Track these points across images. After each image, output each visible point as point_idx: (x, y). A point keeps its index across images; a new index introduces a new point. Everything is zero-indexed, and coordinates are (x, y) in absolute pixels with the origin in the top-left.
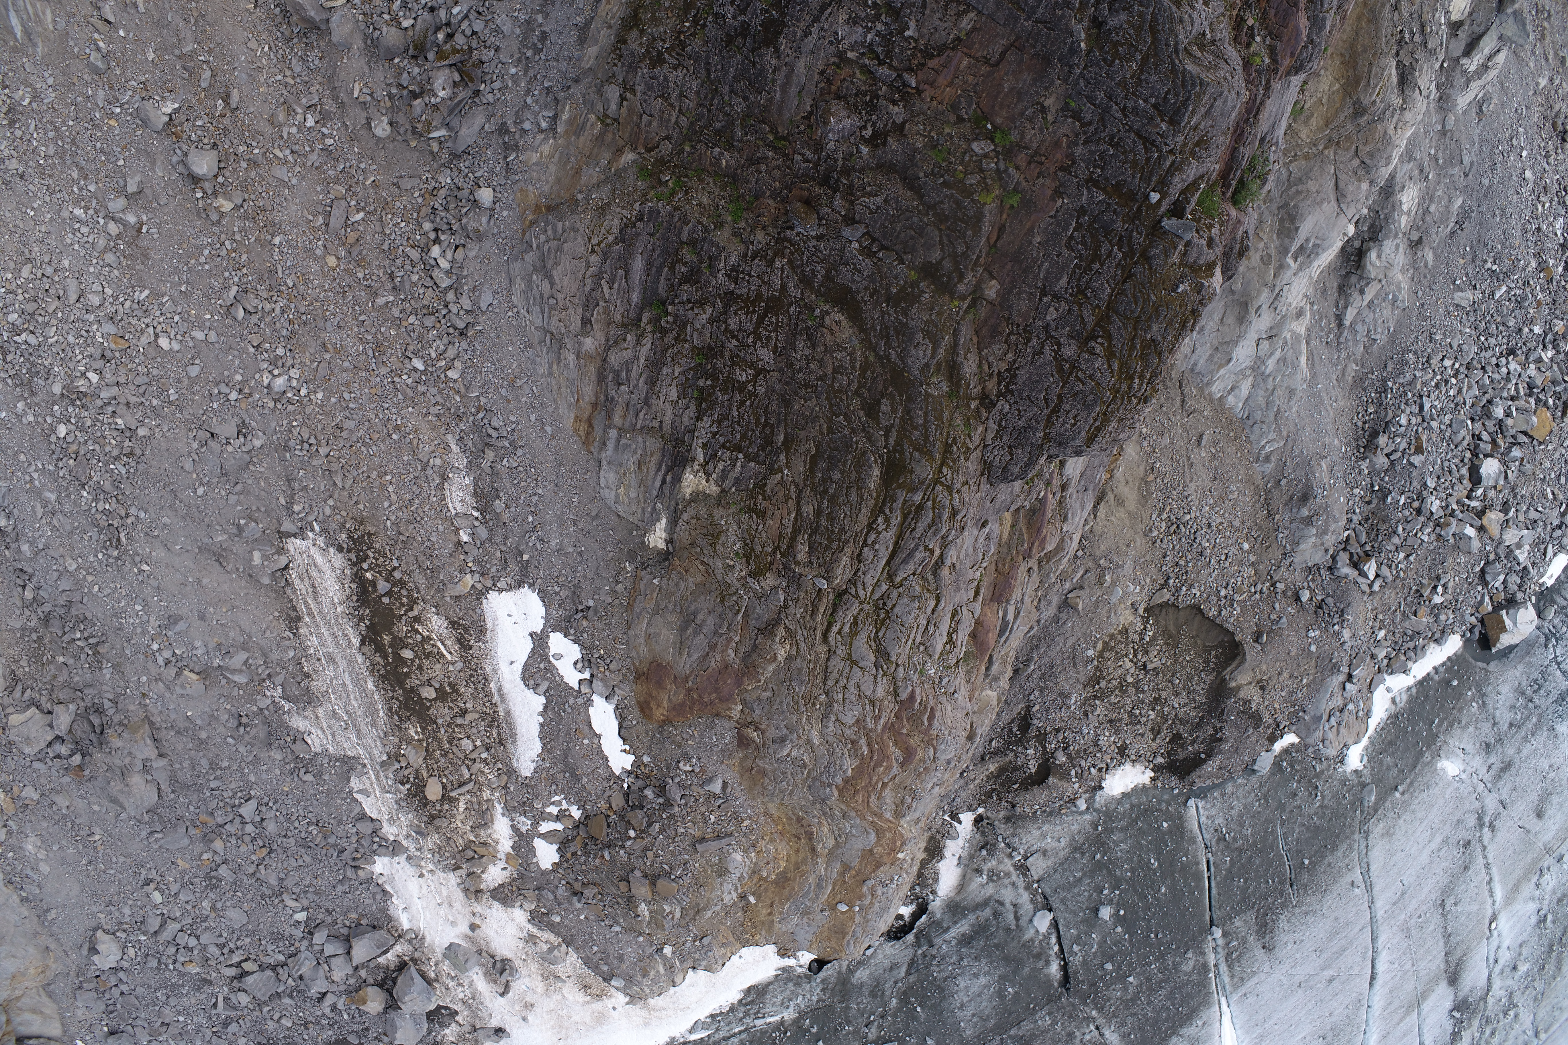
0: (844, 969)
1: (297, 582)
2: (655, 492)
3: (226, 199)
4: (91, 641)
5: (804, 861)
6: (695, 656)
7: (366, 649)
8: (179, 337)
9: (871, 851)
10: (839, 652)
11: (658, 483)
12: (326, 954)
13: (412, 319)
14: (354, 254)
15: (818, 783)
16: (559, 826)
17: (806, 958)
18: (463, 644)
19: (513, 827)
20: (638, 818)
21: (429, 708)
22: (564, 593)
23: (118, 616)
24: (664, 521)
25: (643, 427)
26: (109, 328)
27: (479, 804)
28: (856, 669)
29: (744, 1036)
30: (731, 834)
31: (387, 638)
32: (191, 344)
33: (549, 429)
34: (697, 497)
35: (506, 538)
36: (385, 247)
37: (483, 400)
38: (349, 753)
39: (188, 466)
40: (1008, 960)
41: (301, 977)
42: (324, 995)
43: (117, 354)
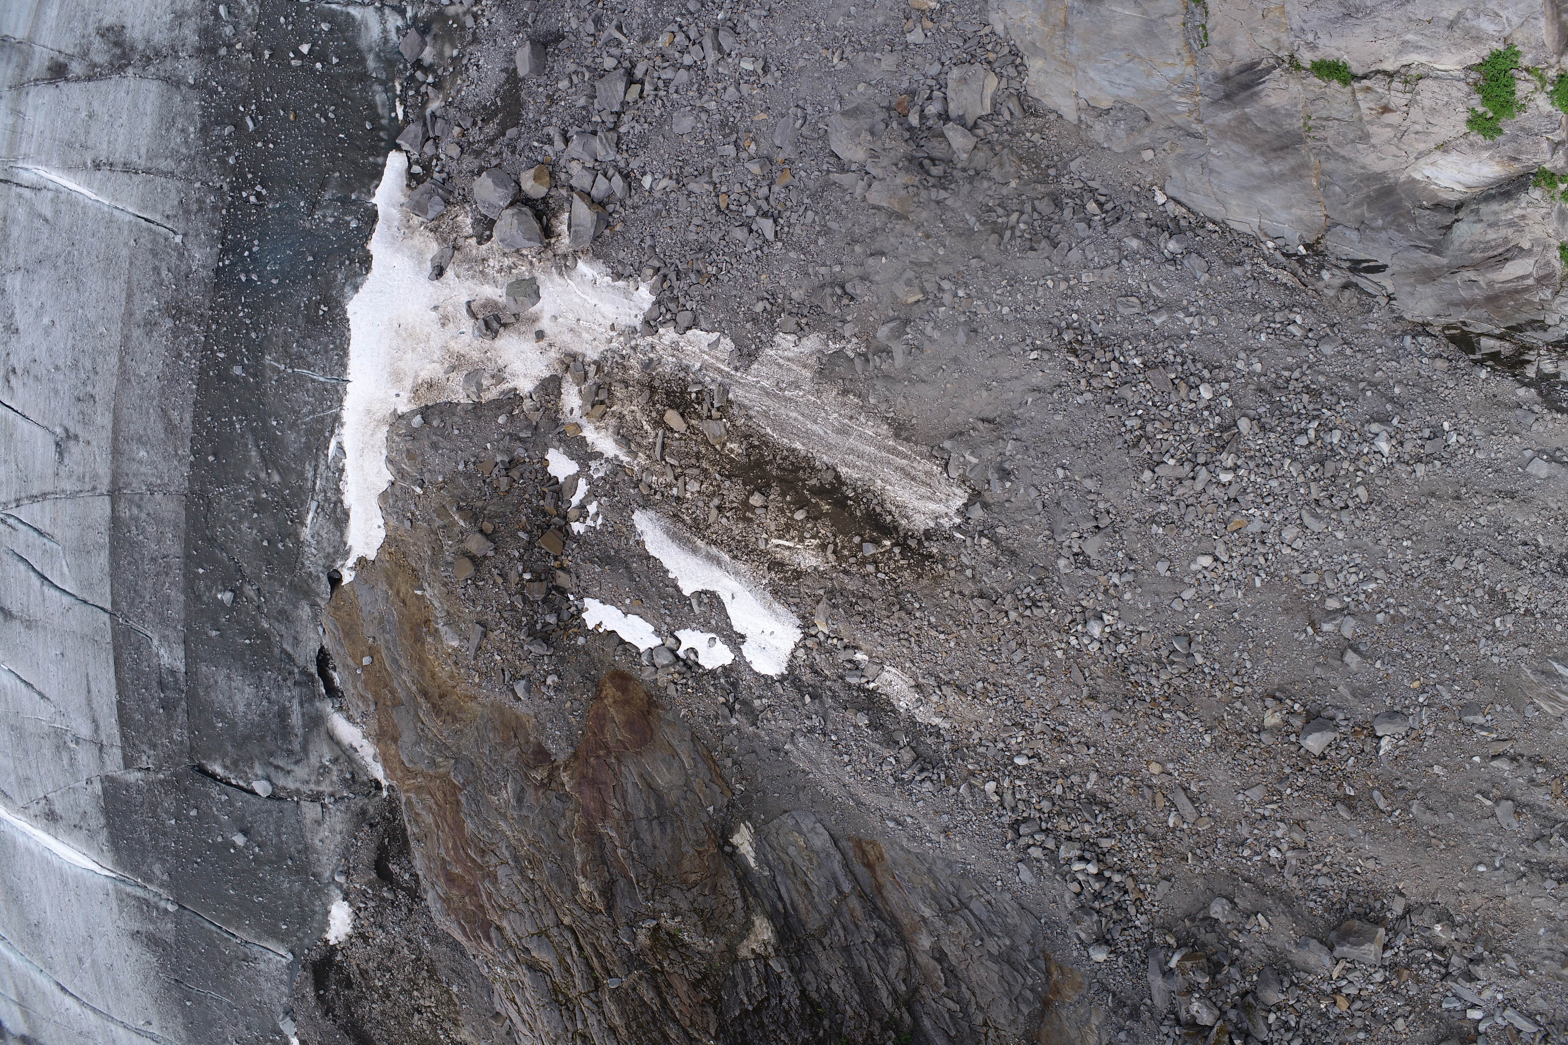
0: (318, 600)
1: (928, 466)
2: (778, 879)
3: (1275, 726)
4: (1008, 234)
5: (421, 673)
6: (630, 791)
7: (829, 477)
8: (1200, 576)
9: (395, 740)
10: (554, 931)
11: (783, 891)
12: (600, 176)
13: (1059, 791)
14: (1146, 790)
15: (471, 777)
16: (575, 500)
17: (348, 577)
18: (777, 565)
19: (602, 454)
20: (537, 593)
21: (745, 484)
22: (757, 703)
23: (1013, 281)
24: (753, 864)
25: (832, 923)
26: (1255, 527)
27: (639, 445)
28: (532, 930)
29: (309, 484)
30: (475, 658)
31: (826, 507)
32: (1186, 580)
33: (891, 824)
34: (748, 927)
35: (834, 697)
36: (1130, 823)
37: (953, 790)
38: (755, 366)
39: (1089, 484)
40: (247, 738)
41: (594, 133)
42: (567, 141)
43: (1228, 514)
